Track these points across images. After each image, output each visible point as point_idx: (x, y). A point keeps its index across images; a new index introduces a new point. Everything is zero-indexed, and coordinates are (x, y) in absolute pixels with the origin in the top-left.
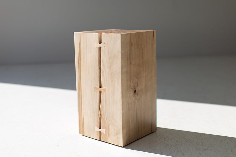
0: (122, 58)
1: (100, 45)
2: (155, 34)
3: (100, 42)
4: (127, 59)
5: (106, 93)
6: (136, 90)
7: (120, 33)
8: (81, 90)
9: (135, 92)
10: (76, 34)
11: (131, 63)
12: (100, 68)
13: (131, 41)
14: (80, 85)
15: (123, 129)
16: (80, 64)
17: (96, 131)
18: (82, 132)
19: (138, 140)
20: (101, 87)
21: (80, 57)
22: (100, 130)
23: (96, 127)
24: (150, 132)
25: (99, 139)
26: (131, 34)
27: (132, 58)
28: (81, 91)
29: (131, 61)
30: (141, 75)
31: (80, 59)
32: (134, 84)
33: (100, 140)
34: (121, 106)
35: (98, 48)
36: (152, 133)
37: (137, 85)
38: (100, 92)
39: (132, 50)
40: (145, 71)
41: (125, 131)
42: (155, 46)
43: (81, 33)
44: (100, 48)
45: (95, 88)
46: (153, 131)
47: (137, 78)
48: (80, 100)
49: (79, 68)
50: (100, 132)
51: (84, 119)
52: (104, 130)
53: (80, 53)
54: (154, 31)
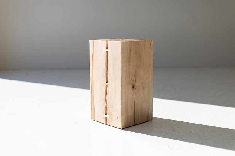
0: (122, 60)
1: (107, 50)
2: (152, 43)
3: (107, 48)
4: (127, 61)
5: (110, 87)
6: (134, 86)
7: (121, 41)
10: (91, 41)
11: (130, 64)
12: (107, 68)
13: (130, 47)
14: (93, 80)
15: (122, 115)
16: (93, 65)
17: (103, 116)
18: (93, 118)
19: (135, 125)
20: (107, 82)
22: (106, 116)
23: (103, 114)
24: (147, 121)
26: (130, 42)
27: (131, 61)
28: (93, 85)
29: (130, 62)
30: (139, 74)
32: (132, 81)
33: (106, 124)
37: (135, 82)
38: (107, 86)
39: (131, 54)
40: (143, 72)
41: (124, 116)
42: (152, 52)
43: (94, 40)
44: (107, 52)
45: (103, 83)
46: (149, 120)
47: (135, 76)
48: (92, 93)
49: (92, 68)
50: (106, 118)
51: (95, 107)
52: (109, 116)
53: (93, 56)
54: (151, 40)
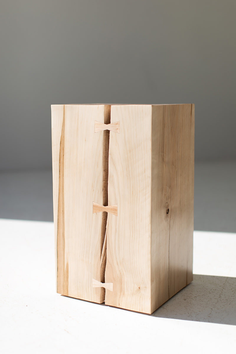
1: (108, 127)
2: (193, 110)
3: (108, 122)
4: (159, 153)
5: (117, 216)
6: (168, 210)
7: (150, 104)
8: (63, 211)
9: (167, 213)
10: (56, 110)
11: (163, 160)
12: (106, 170)
13: (164, 119)
14: (61, 203)
16: (61, 164)
17: (94, 286)
18: (63, 289)
19: (169, 299)
20: (106, 204)
21: (63, 150)
22: (103, 285)
23: (94, 280)
24: (185, 285)
25: (101, 301)
26: (164, 107)
27: (165, 151)
28: (63, 214)
29: (163, 156)
30: (175, 183)
31: (62, 154)
32: (167, 199)
33: (103, 303)
34: (150, 239)
35: (103, 132)
36: (187, 285)
37: (170, 200)
38: (106, 215)
39: (165, 136)
40: (181, 175)
42: (193, 131)
44: (107, 132)
45: (94, 206)
46: (188, 284)
47: (170, 187)
48: (61, 230)
50: (104, 289)
51: (67, 264)
52: (112, 284)
53: (62, 143)
54: (192, 105)
